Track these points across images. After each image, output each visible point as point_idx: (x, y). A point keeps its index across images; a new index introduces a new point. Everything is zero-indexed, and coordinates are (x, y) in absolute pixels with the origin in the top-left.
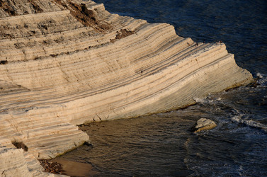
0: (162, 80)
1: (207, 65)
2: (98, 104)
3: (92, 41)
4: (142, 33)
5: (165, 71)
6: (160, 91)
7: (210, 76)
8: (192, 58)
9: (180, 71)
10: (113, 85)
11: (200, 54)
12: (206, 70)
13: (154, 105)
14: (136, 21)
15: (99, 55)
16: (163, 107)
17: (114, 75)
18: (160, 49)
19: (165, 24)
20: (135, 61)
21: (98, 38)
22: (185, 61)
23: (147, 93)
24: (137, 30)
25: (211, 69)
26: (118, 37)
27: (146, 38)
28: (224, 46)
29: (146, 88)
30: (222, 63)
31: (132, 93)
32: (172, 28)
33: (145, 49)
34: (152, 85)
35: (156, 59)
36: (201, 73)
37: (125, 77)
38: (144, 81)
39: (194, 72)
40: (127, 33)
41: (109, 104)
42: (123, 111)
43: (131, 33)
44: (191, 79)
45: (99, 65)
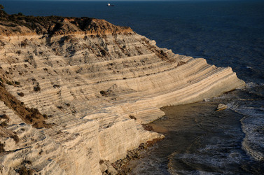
0: (200, 86)
1: (223, 78)
2: (169, 98)
3: (166, 68)
4: (190, 63)
5: (202, 81)
6: (199, 91)
7: (224, 83)
8: (215, 74)
9: (209, 81)
10: (176, 88)
11: (219, 73)
12: (222, 80)
13: (196, 98)
14: (187, 57)
15: (169, 74)
16: (201, 99)
17: (176, 83)
18: (199, 71)
19: (201, 59)
20: (187, 76)
21: (169, 66)
22: (212, 76)
23: (193, 92)
24: (188, 62)
25: (225, 80)
26: (178, 65)
27: (192, 65)
28: (230, 69)
29: (192, 90)
30: (230, 77)
31: (186, 92)
32: (205, 60)
33: (191, 71)
34: (195, 88)
35: (197, 76)
36: (220, 82)
37: (182, 84)
38: (192, 86)
39: (216, 82)
40: (183, 63)
41: (175, 98)
42: (181, 101)
44: (215, 85)
45: (170, 79)
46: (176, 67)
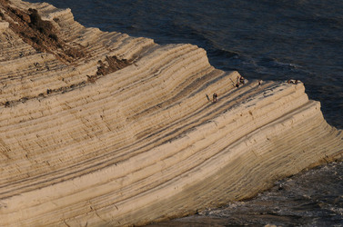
0: (188, 152)
1: (272, 123)
2: (67, 201)
3: (52, 80)
4: (146, 64)
5: (193, 136)
6: (185, 173)
7: (277, 143)
8: (242, 109)
9: (220, 134)
10: (94, 163)
11: (258, 101)
12: (269, 132)
13: (174, 200)
14: (133, 41)
15: (67, 107)
17: (95, 144)
18: (182, 93)
19: (188, 47)
20: (136, 116)
21: (65, 73)
22: (230, 115)
23: (159, 178)
24: (137, 58)
25: (278, 130)
26: (102, 71)
27: (155, 73)
28: (301, 87)
29: (158, 168)
30: (298, 118)
31: (132, 178)
32: (202, 53)
33: (153, 94)
34: (168, 162)
35: (175, 113)
36: (260, 138)
37: (117, 148)
39: (247, 136)
40: (118, 64)
41: (89, 200)
42: (115, 213)
43: (125, 63)
44: (241, 149)
46: (91, 79)
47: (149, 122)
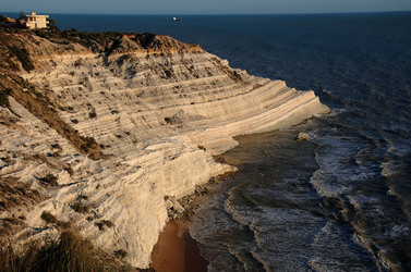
0: (279, 112)
1: (304, 103)
2: (243, 126)
3: (240, 91)
4: (268, 86)
5: (280, 107)
6: (278, 118)
7: (305, 109)
8: (295, 99)
9: (289, 106)
10: (251, 115)
11: (300, 97)
12: (303, 106)
13: (274, 125)
14: (264, 79)
15: (244, 99)
17: (252, 109)
18: (278, 95)
19: (280, 81)
21: (243, 89)
22: (292, 101)
23: (270, 119)
24: (265, 84)
25: (306, 105)
26: (254, 88)
27: (270, 89)
28: (313, 92)
29: (270, 116)
30: (312, 101)
31: (262, 119)
32: (284, 83)
33: (269, 94)
34: (273, 115)
35: (275, 100)
36: (301, 107)
37: (258, 110)
38: (269, 112)
39: (297, 107)
40: (259, 86)
41: (249, 125)
43: (261, 86)
44: (295, 111)
45: (244, 104)
46: (251, 91)
47: (267, 103)
